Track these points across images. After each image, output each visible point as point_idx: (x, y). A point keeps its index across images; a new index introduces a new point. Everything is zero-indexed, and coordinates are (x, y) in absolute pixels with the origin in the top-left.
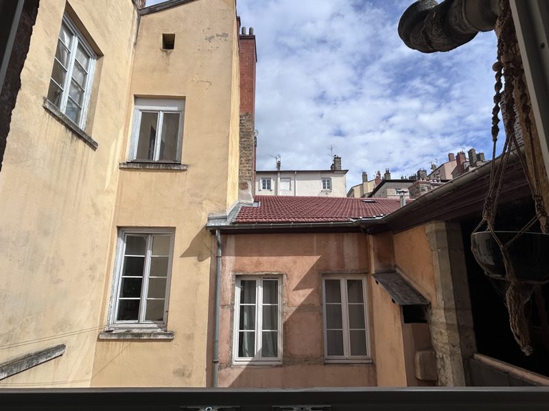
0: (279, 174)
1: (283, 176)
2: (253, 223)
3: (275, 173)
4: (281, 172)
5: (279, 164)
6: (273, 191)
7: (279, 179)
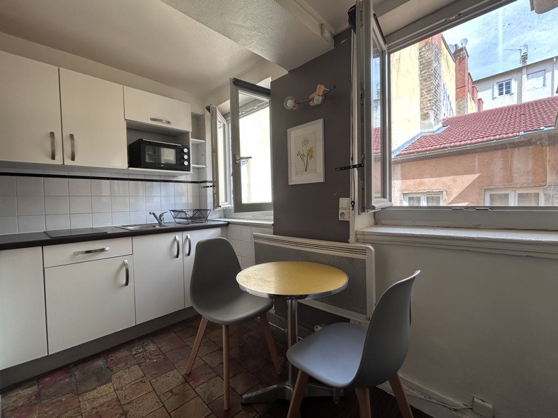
0: (524, 71)
1: (531, 71)
2: (413, 153)
3: (519, 70)
4: (528, 67)
5: (524, 58)
6: (515, 96)
7: (524, 77)
